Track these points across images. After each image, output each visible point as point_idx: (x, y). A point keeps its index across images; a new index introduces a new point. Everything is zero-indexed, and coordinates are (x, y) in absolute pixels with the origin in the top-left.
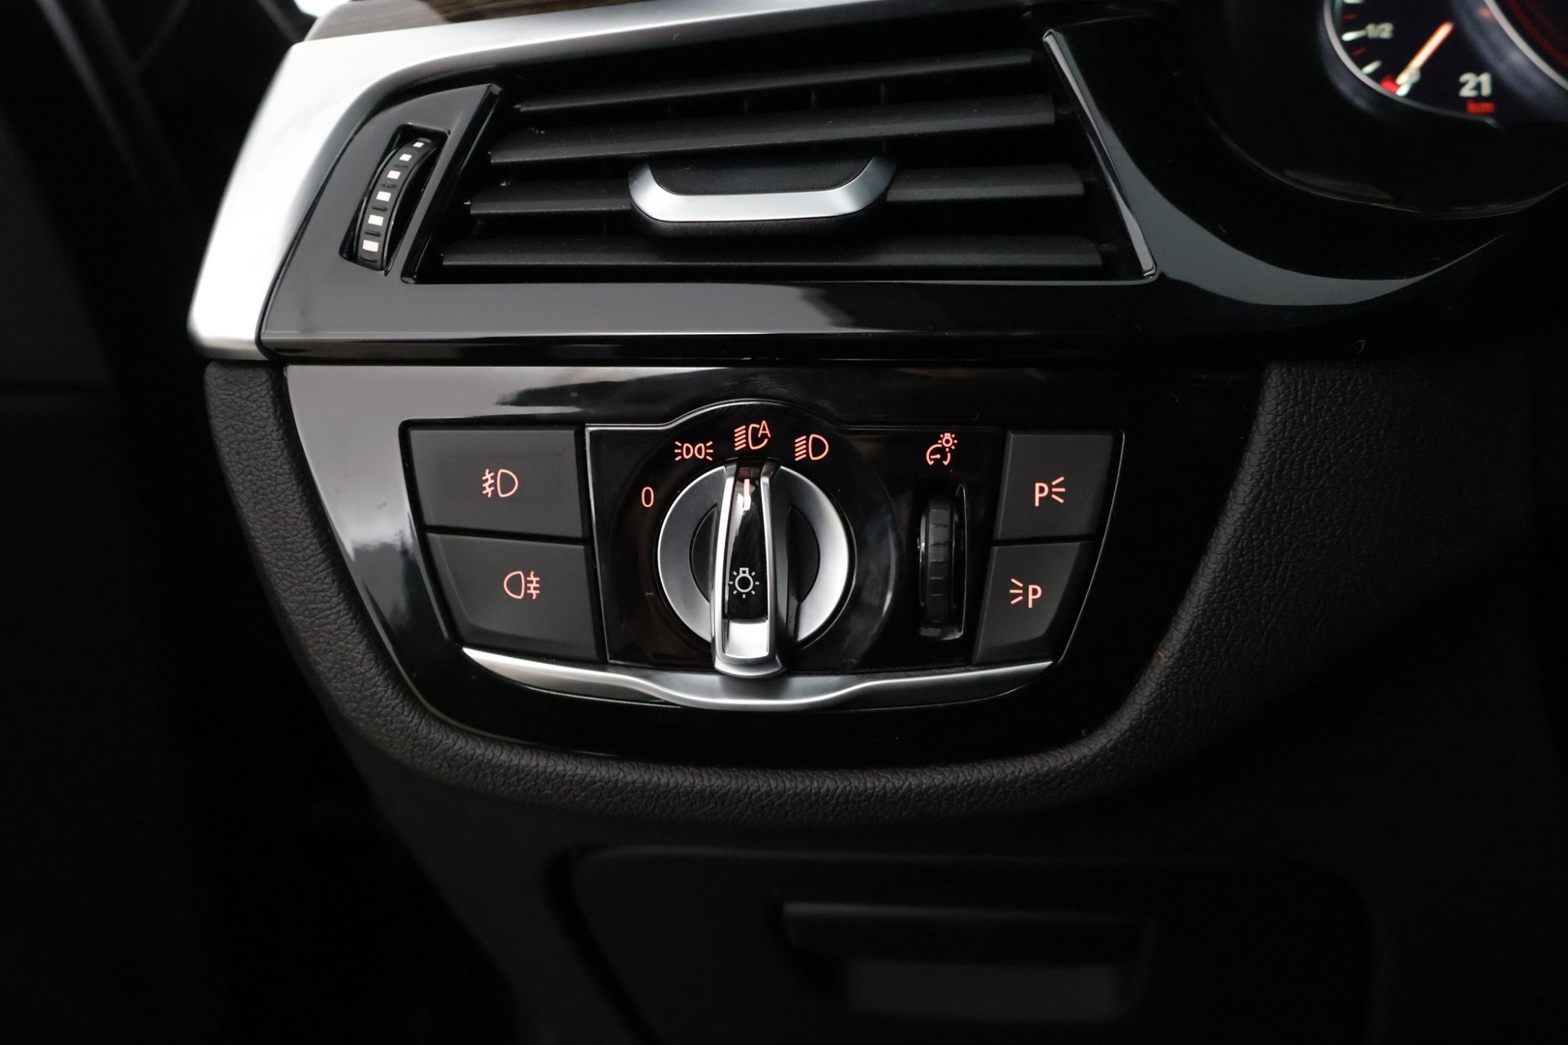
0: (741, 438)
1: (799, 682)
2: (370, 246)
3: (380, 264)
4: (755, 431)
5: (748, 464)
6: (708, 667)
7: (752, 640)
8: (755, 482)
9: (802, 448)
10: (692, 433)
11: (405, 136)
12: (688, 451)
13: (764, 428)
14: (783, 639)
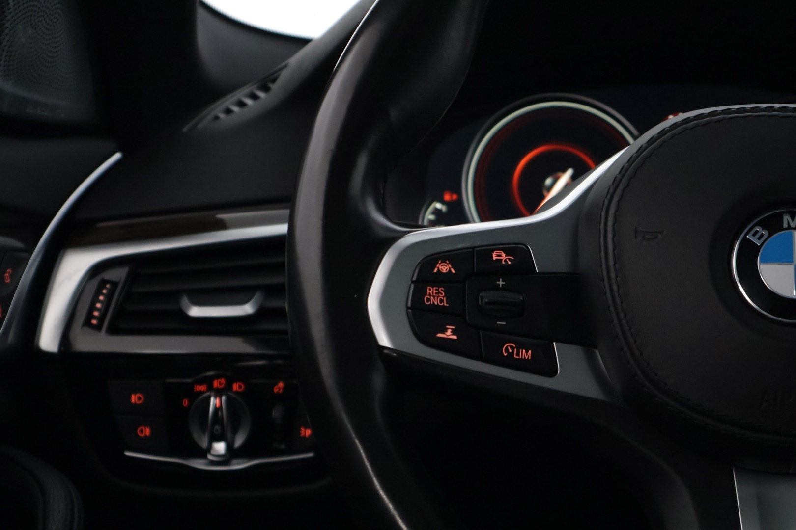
0: (216, 384)
1: (234, 461)
2: (94, 322)
3: (98, 328)
4: (220, 382)
5: (218, 393)
6: (205, 457)
7: (220, 447)
8: (221, 398)
9: (235, 387)
10: (201, 382)
11: (103, 283)
12: (199, 388)
13: (223, 381)
14: (229, 448)
